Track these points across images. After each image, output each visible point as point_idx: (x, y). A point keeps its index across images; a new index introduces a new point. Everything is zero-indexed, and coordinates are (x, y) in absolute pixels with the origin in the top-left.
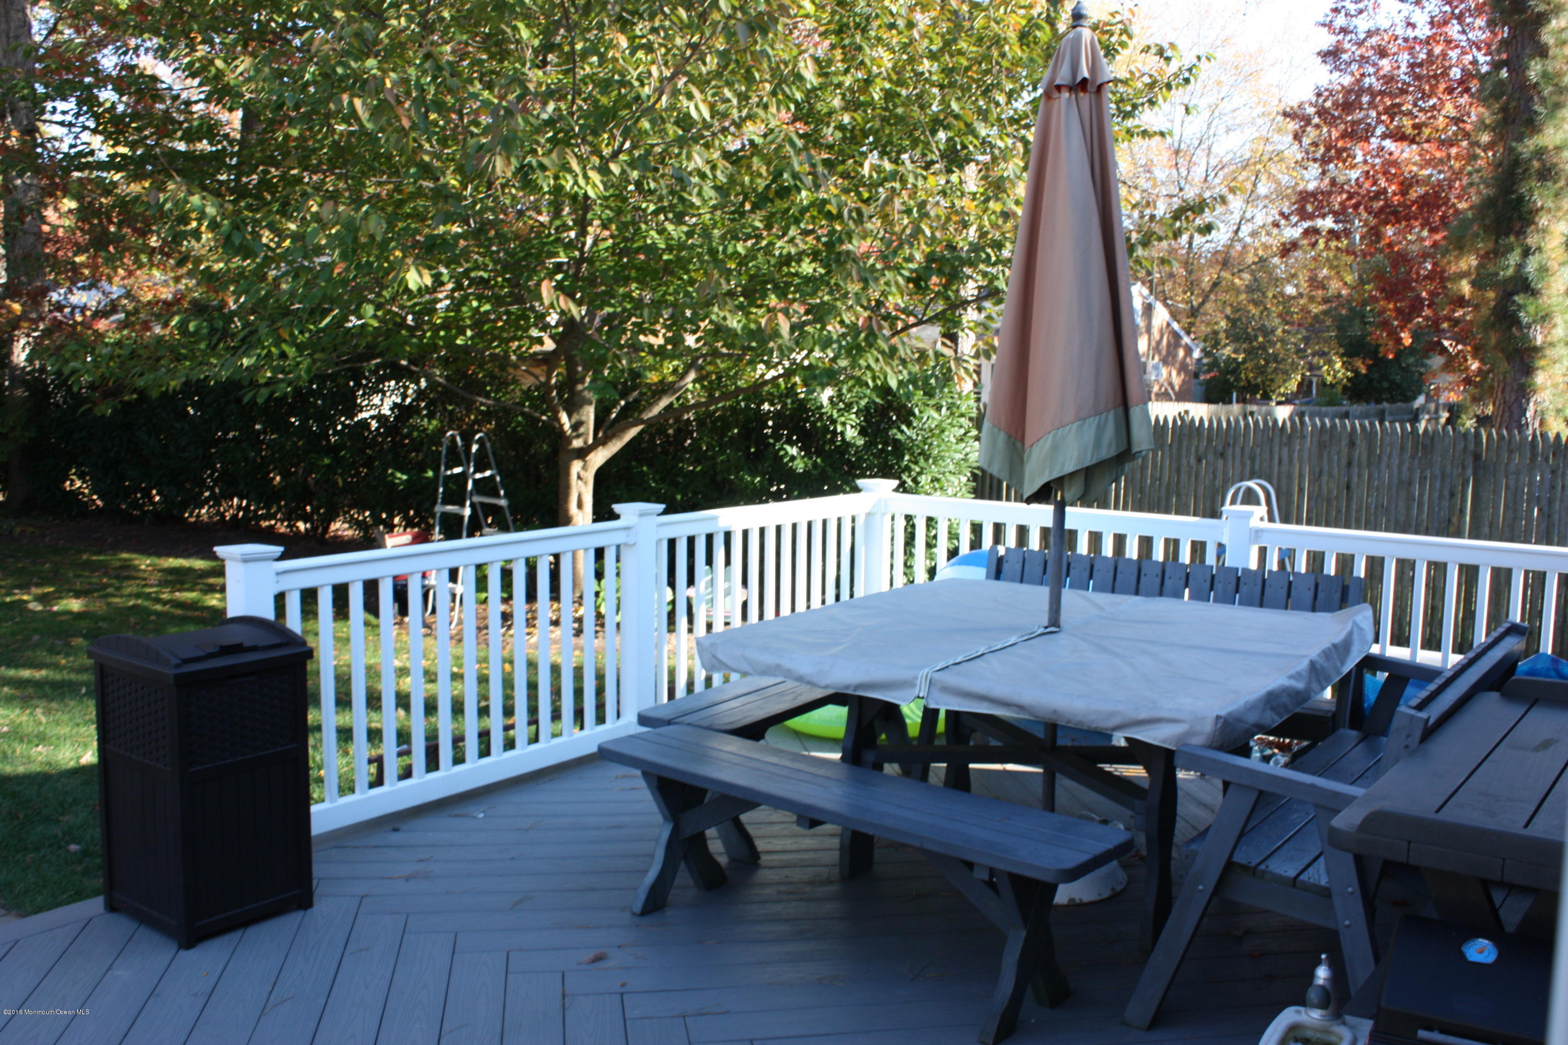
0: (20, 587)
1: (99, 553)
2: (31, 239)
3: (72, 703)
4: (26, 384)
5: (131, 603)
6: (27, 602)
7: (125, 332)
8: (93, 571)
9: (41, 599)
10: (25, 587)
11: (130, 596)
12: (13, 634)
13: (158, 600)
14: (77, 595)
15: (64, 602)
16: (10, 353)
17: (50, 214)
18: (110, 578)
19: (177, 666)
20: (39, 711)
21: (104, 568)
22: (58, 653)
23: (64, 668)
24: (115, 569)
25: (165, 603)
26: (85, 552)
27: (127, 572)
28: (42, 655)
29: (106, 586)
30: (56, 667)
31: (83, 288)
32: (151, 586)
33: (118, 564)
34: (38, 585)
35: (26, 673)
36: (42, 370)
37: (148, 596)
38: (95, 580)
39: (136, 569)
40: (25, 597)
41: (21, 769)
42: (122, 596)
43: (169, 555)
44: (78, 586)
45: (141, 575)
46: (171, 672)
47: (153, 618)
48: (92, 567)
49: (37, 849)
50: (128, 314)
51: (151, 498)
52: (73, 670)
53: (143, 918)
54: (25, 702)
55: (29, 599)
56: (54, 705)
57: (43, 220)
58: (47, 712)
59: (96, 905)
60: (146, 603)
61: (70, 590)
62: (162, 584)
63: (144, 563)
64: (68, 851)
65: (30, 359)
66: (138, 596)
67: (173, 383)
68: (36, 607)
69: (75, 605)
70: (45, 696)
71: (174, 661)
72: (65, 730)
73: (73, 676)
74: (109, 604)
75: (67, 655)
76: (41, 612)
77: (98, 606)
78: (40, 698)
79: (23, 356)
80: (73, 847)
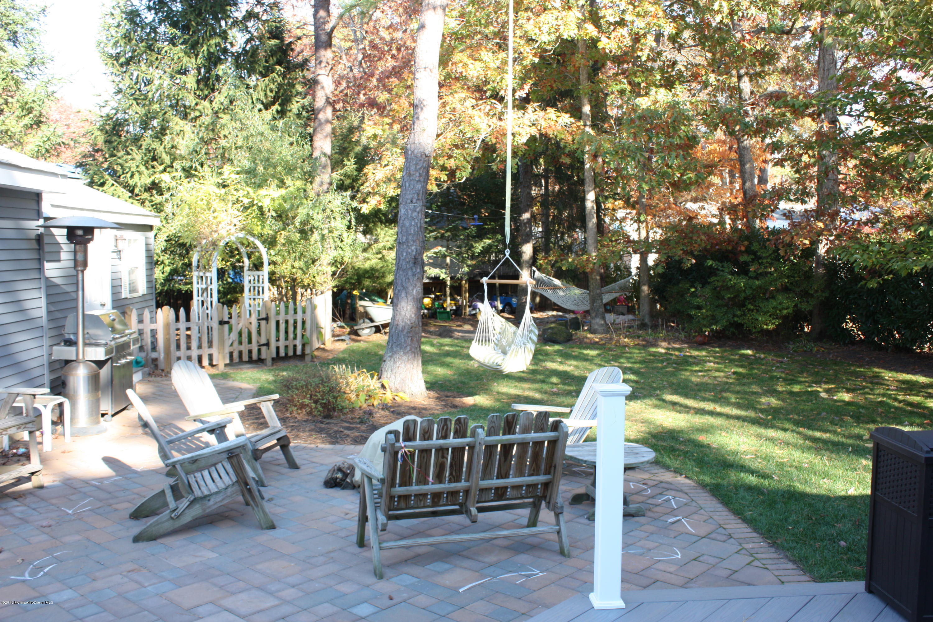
0: (816, 383)
1: (861, 367)
2: (832, 183)
3: (844, 456)
4: (824, 265)
5: (879, 400)
6: (819, 392)
7: (883, 236)
8: (857, 378)
9: (827, 391)
10: (818, 383)
11: (879, 394)
12: (812, 410)
13: (896, 399)
14: (848, 391)
15: (840, 394)
16: (817, 248)
17: (843, 169)
18: (867, 382)
19: (927, 452)
20: (825, 458)
21: (863, 376)
22: (836, 425)
23: (839, 434)
24: (870, 377)
25: (900, 402)
26: (853, 365)
27: (877, 381)
28: (827, 425)
29: (864, 388)
30: (835, 432)
31: (860, 210)
32: (892, 390)
33: (872, 374)
34: (826, 383)
35: (818, 434)
36: (834, 258)
37: (889, 396)
38: (858, 383)
39: (883, 378)
40: (819, 389)
41: (815, 491)
42: (874, 394)
43: (903, 371)
44: (848, 386)
45: (886, 382)
46: (924, 455)
47: (892, 410)
48: (857, 375)
49: (822, 540)
50: (885, 224)
51: (893, 336)
52: (844, 436)
53: (889, 602)
54: (817, 451)
55: (821, 390)
56: (834, 456)
57: (839, 173)
58: (830, 459)
59: (860, 586)
60: (889, 401)
61: (843, 388)
62: (898, 389)
63: (887, 375)
64: (839, 546)
65: (827, 252)
66: (884, 395)
67: (915, 268)
68: (824, 395)
69: (847, 397)
70: (828, 449)
71: (926, 449)
72: (840, 472)
73: (844, 440)
74: (866, 399)
75: (841, 426)
76: (827, 399)
77: (860, 399)
78: (826, 450)
79: (824, 250)
80: (842, 543)
